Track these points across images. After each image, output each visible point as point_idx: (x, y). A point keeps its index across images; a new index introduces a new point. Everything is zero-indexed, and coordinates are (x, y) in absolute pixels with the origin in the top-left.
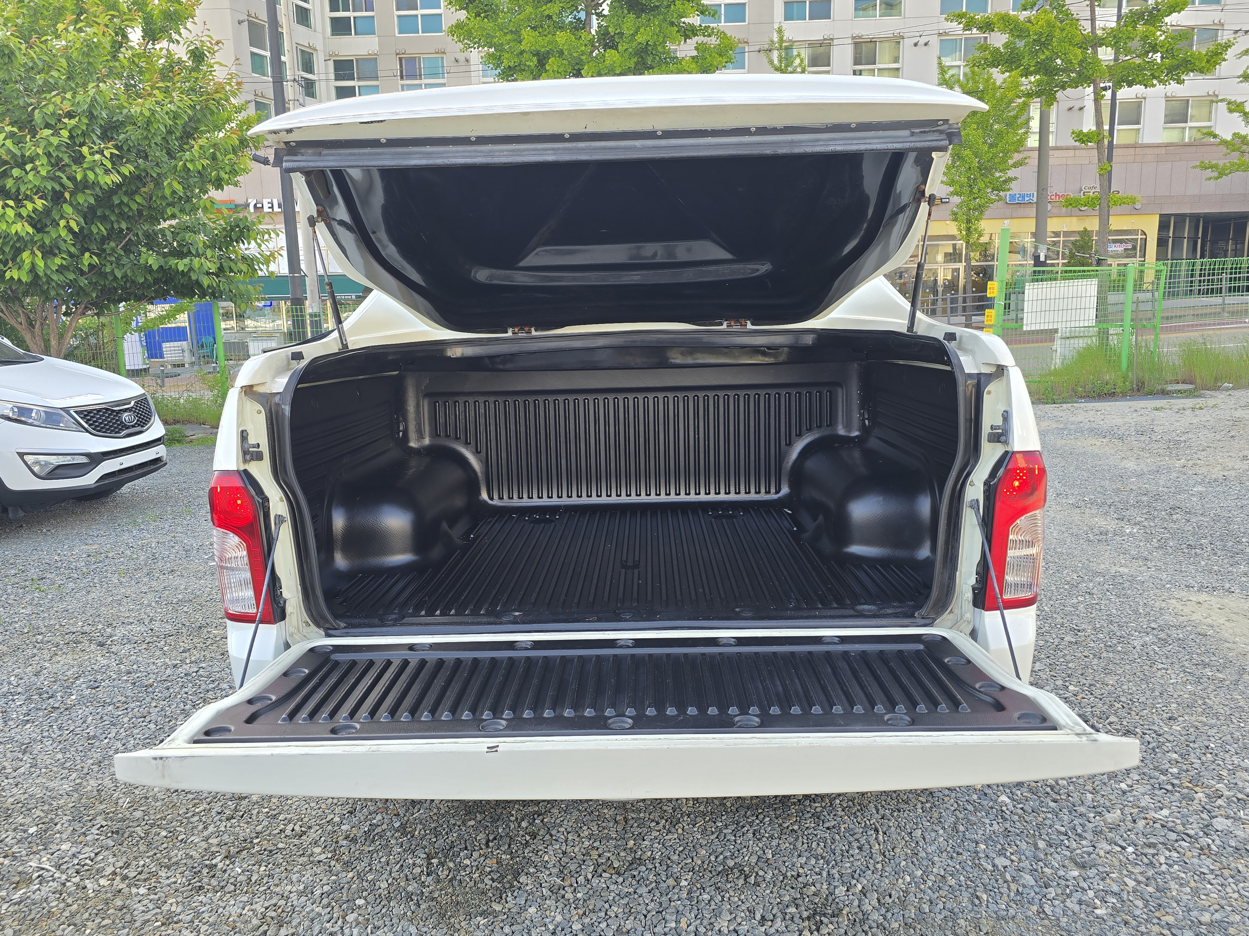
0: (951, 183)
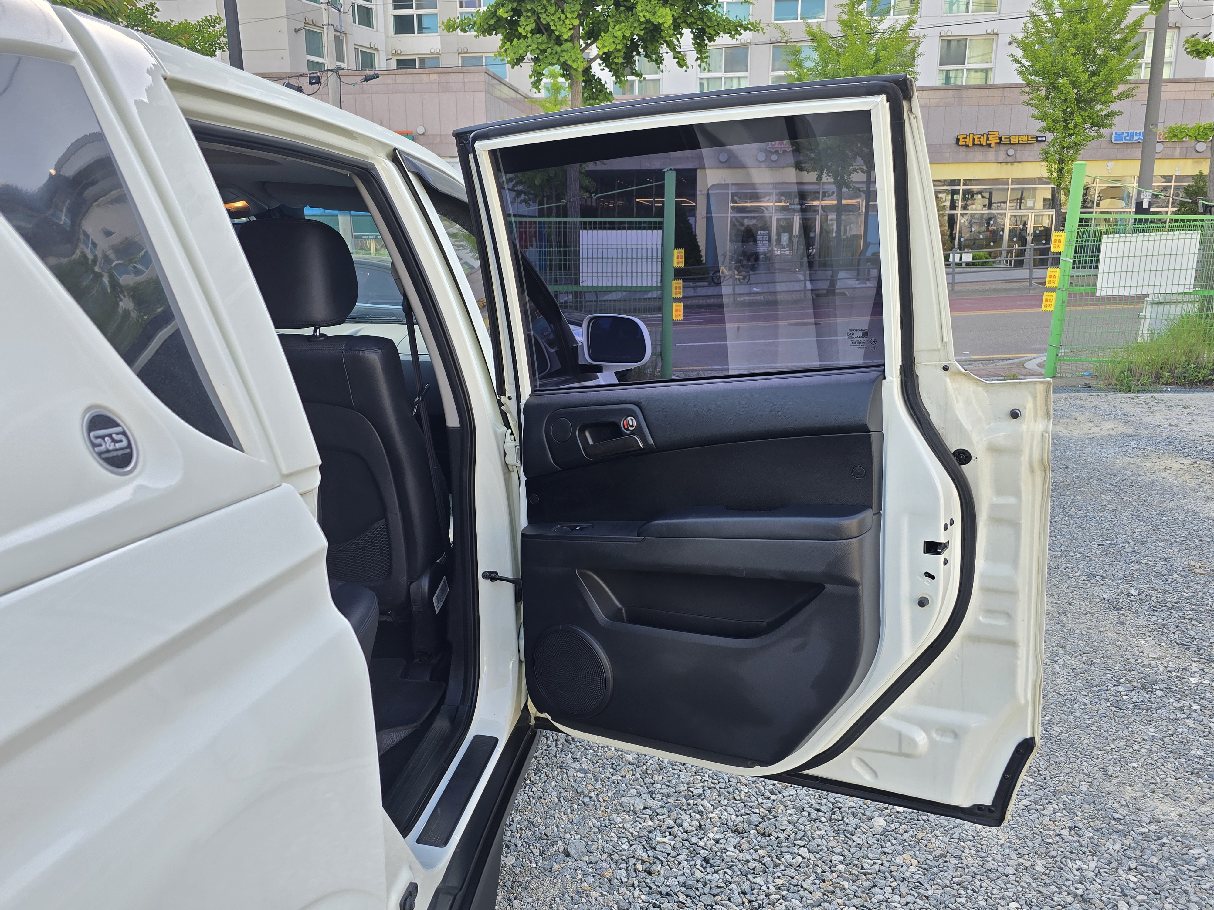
0: (1044, 117)
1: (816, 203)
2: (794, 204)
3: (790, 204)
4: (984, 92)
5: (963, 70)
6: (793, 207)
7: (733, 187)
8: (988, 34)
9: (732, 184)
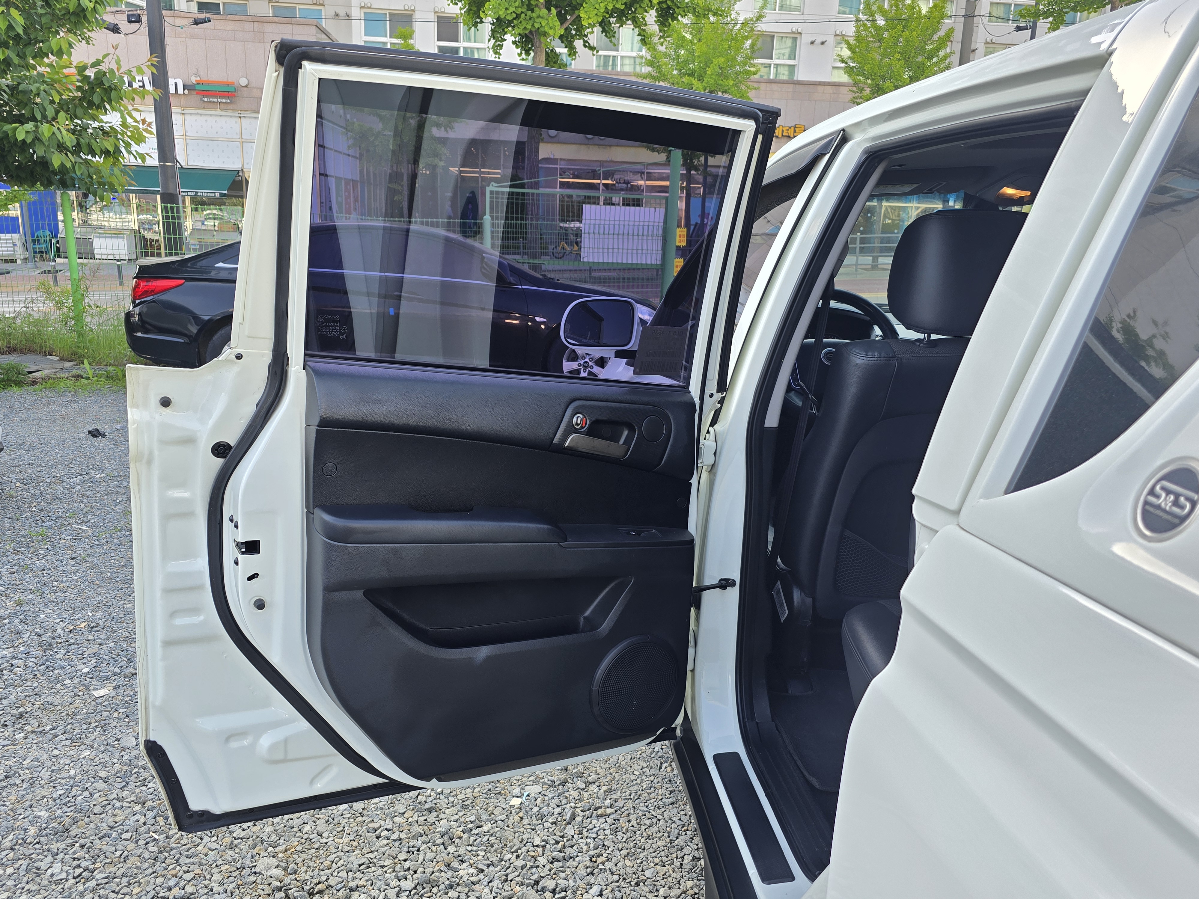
1: (641, 183)
2: (620, 183)
3: (617, 182)
4: (791, 87)
5: (770, 66)
6: (620, 185)
7: (562, 162)
8: (793, 33)
9: (561, 159)
